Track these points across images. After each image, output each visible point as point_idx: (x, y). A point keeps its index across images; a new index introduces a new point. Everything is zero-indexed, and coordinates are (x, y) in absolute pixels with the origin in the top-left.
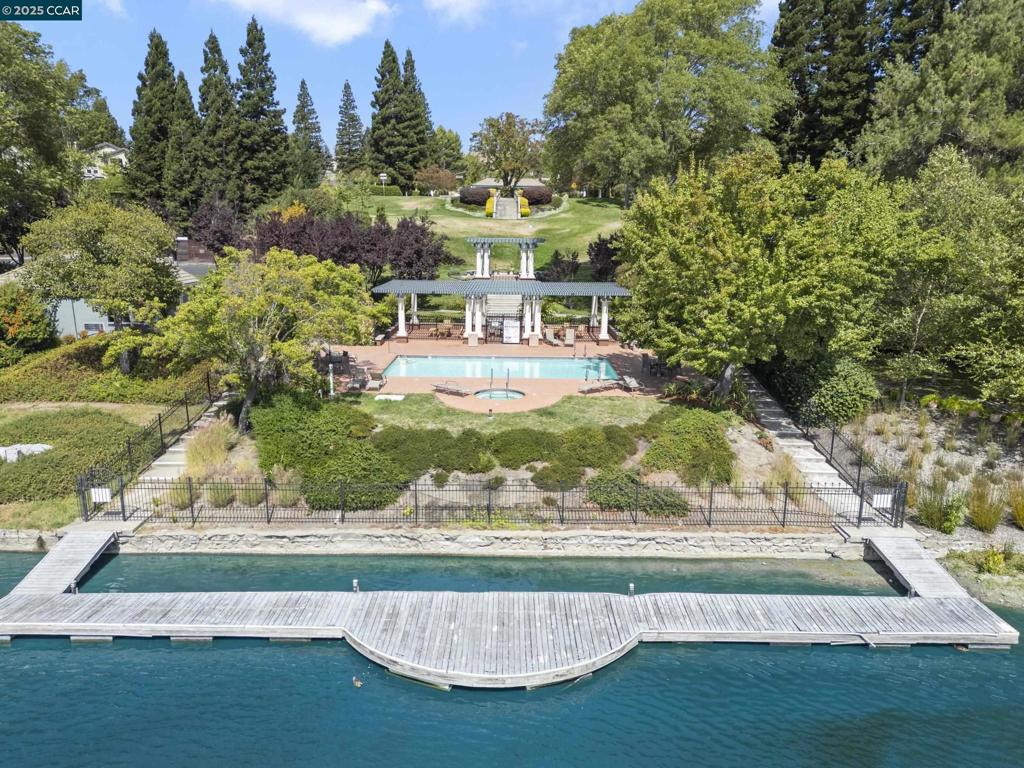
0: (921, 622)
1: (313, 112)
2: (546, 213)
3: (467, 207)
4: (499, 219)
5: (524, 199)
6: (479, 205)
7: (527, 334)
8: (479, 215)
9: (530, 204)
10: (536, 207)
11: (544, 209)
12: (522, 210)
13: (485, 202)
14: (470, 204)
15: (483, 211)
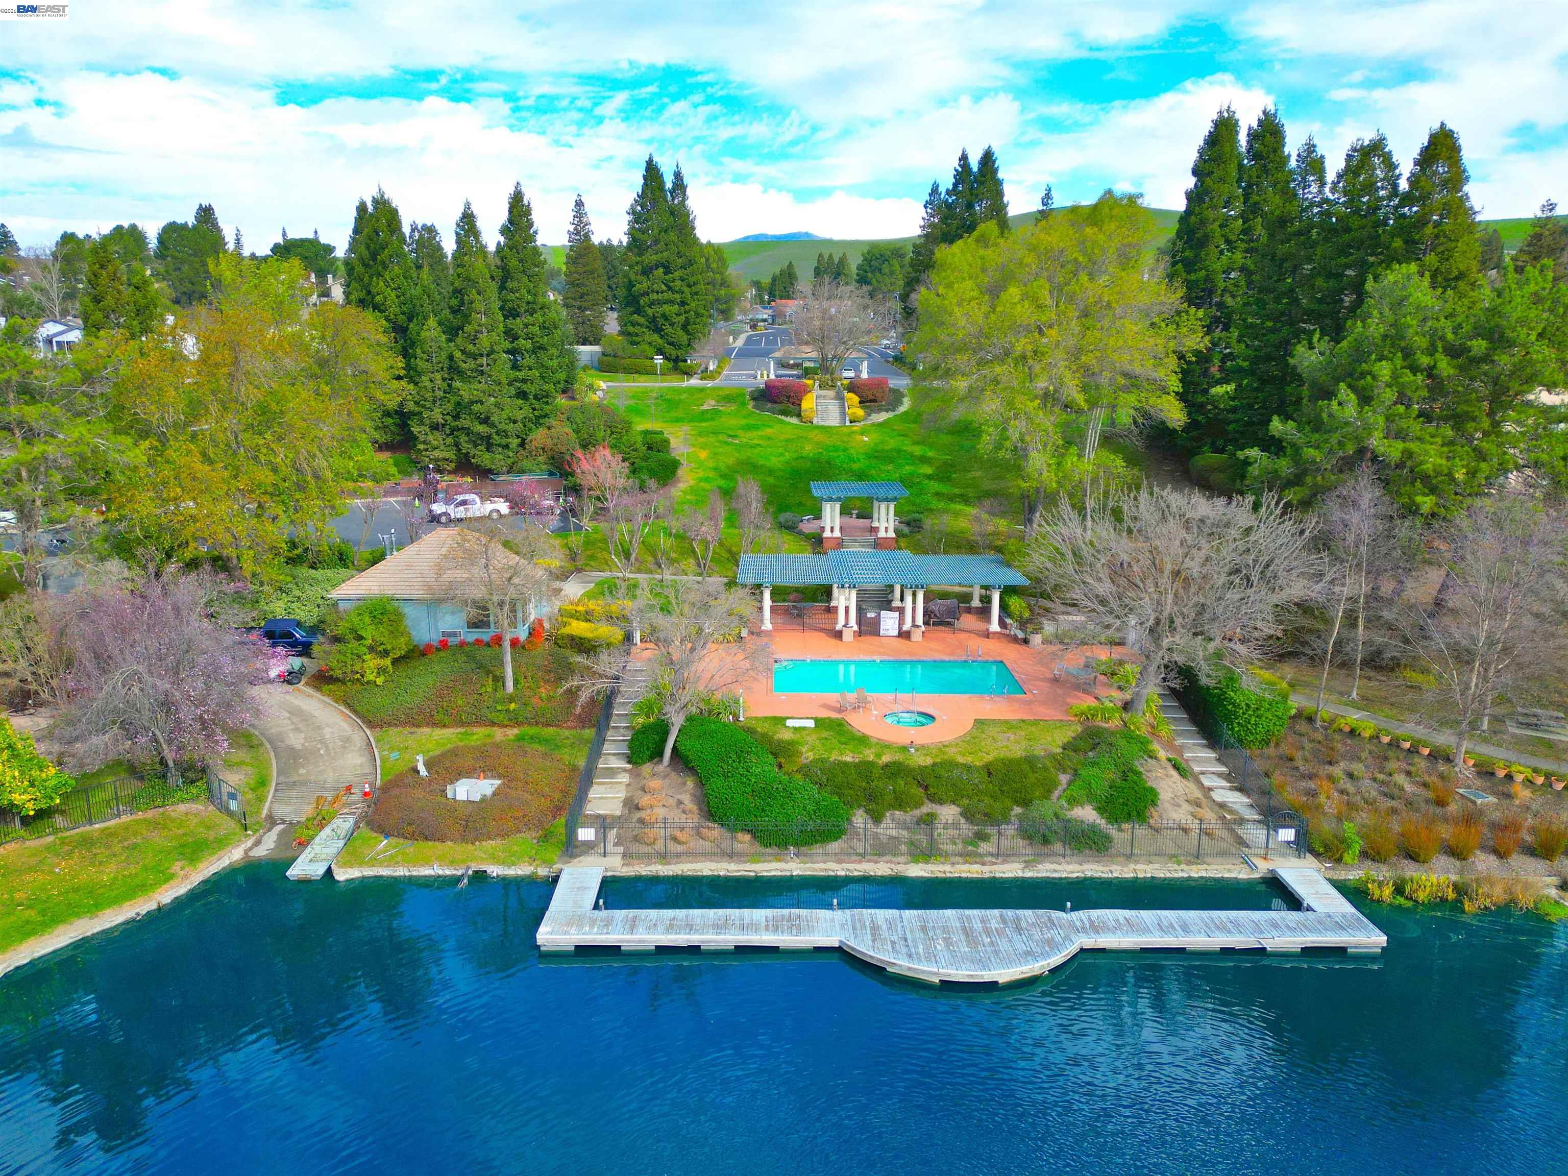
0: (1310, 931)
2: (883, 416)
3: (777, 407)
4: (823, 427)
5: (851, 395)
6: (793, 404)
7: (907, 626)
8: (794, 420)
9: (860, 402)
10: (868, 407)
11: (879, 410)
12: (851, 411)
13: (800, 400)
14: (781, 403)
15: (799, 415)
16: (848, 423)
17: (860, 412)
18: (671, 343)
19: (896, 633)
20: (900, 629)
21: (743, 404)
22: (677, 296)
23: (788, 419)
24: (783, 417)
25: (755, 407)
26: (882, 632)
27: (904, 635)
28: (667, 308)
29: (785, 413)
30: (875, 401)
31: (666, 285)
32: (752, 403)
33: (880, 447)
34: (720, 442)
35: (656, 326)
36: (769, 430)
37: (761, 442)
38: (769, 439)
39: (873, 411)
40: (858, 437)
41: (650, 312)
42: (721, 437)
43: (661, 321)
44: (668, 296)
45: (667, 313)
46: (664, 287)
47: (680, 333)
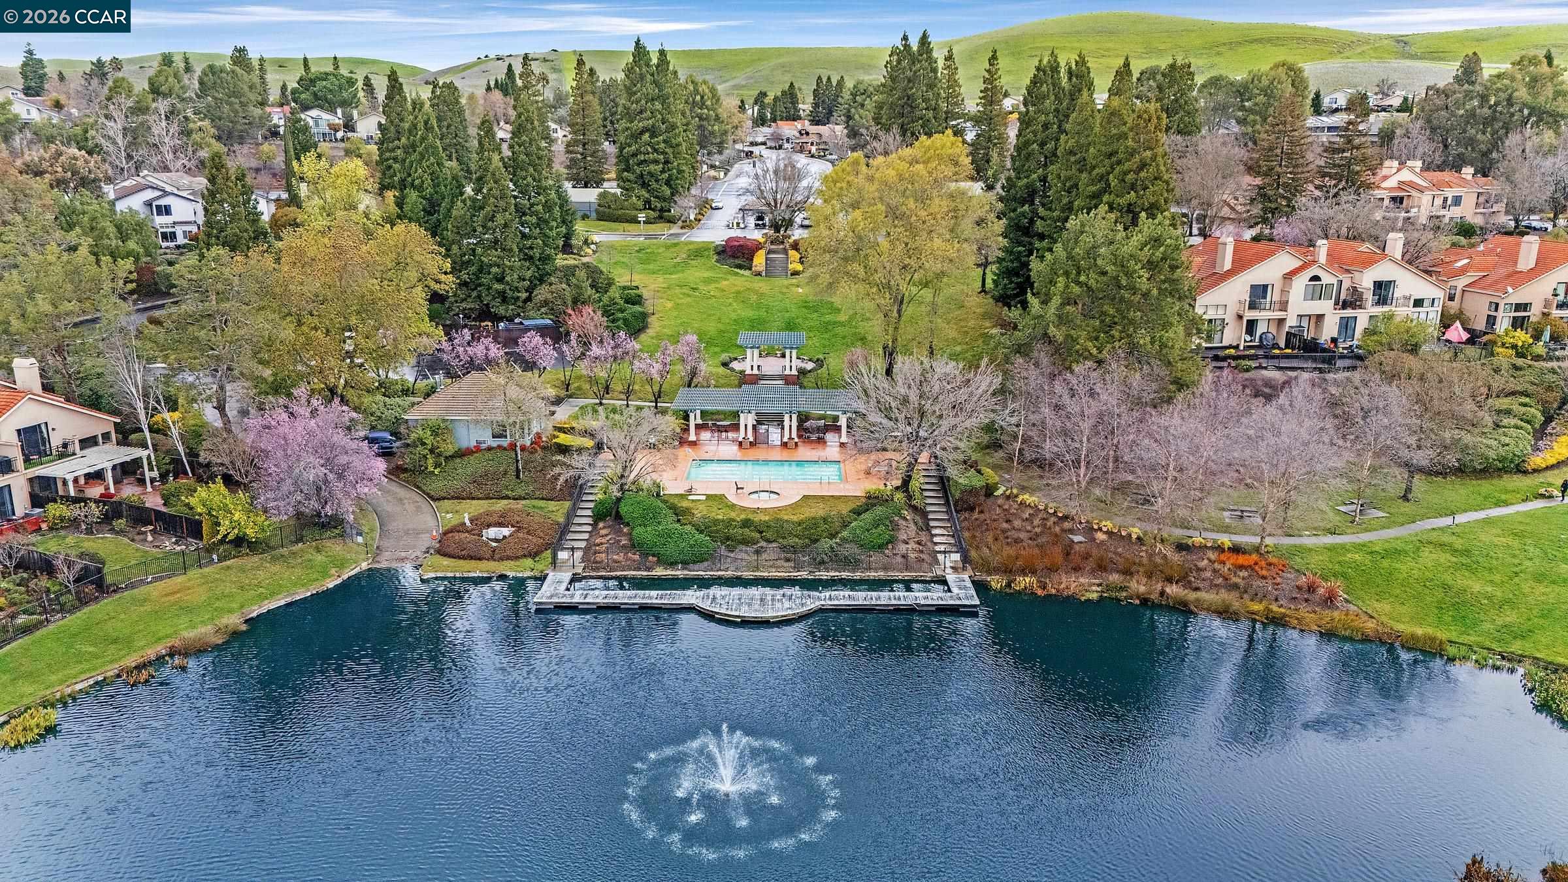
3: (735, 261)
4: (770, 280)
5: (794, 252)
6: (748, 259)
7: (785, 439)
8: (749, 274)
9: (800, 258)
12: (792, 266)
13: (753, 256)
14: (737, 257)
15: (751, 270)
16: (789, 276)
17: (800, 267)
18: (657, 197)
19: (778, 442)
20: (781, 439)
21: (708, 258)
22: (662, 156)
23: (742, 272)
24: (739, 271)
25: (718, 261)
26: (769, 442)
27: (783, 443)
29: (740, 267)
31: (652, 147)
32: (715, 257)
33: (809, 298)
35: (644, 182)
36: (724, 282)
37: (715, 294)
38: (724, 290)
40: (794, 289)
41: (638, 170)
42: (685, 290)
43: (647, 178)
44: (654, 156)
45: (653, 171)
46: (650, 149)
47: (665, 188)
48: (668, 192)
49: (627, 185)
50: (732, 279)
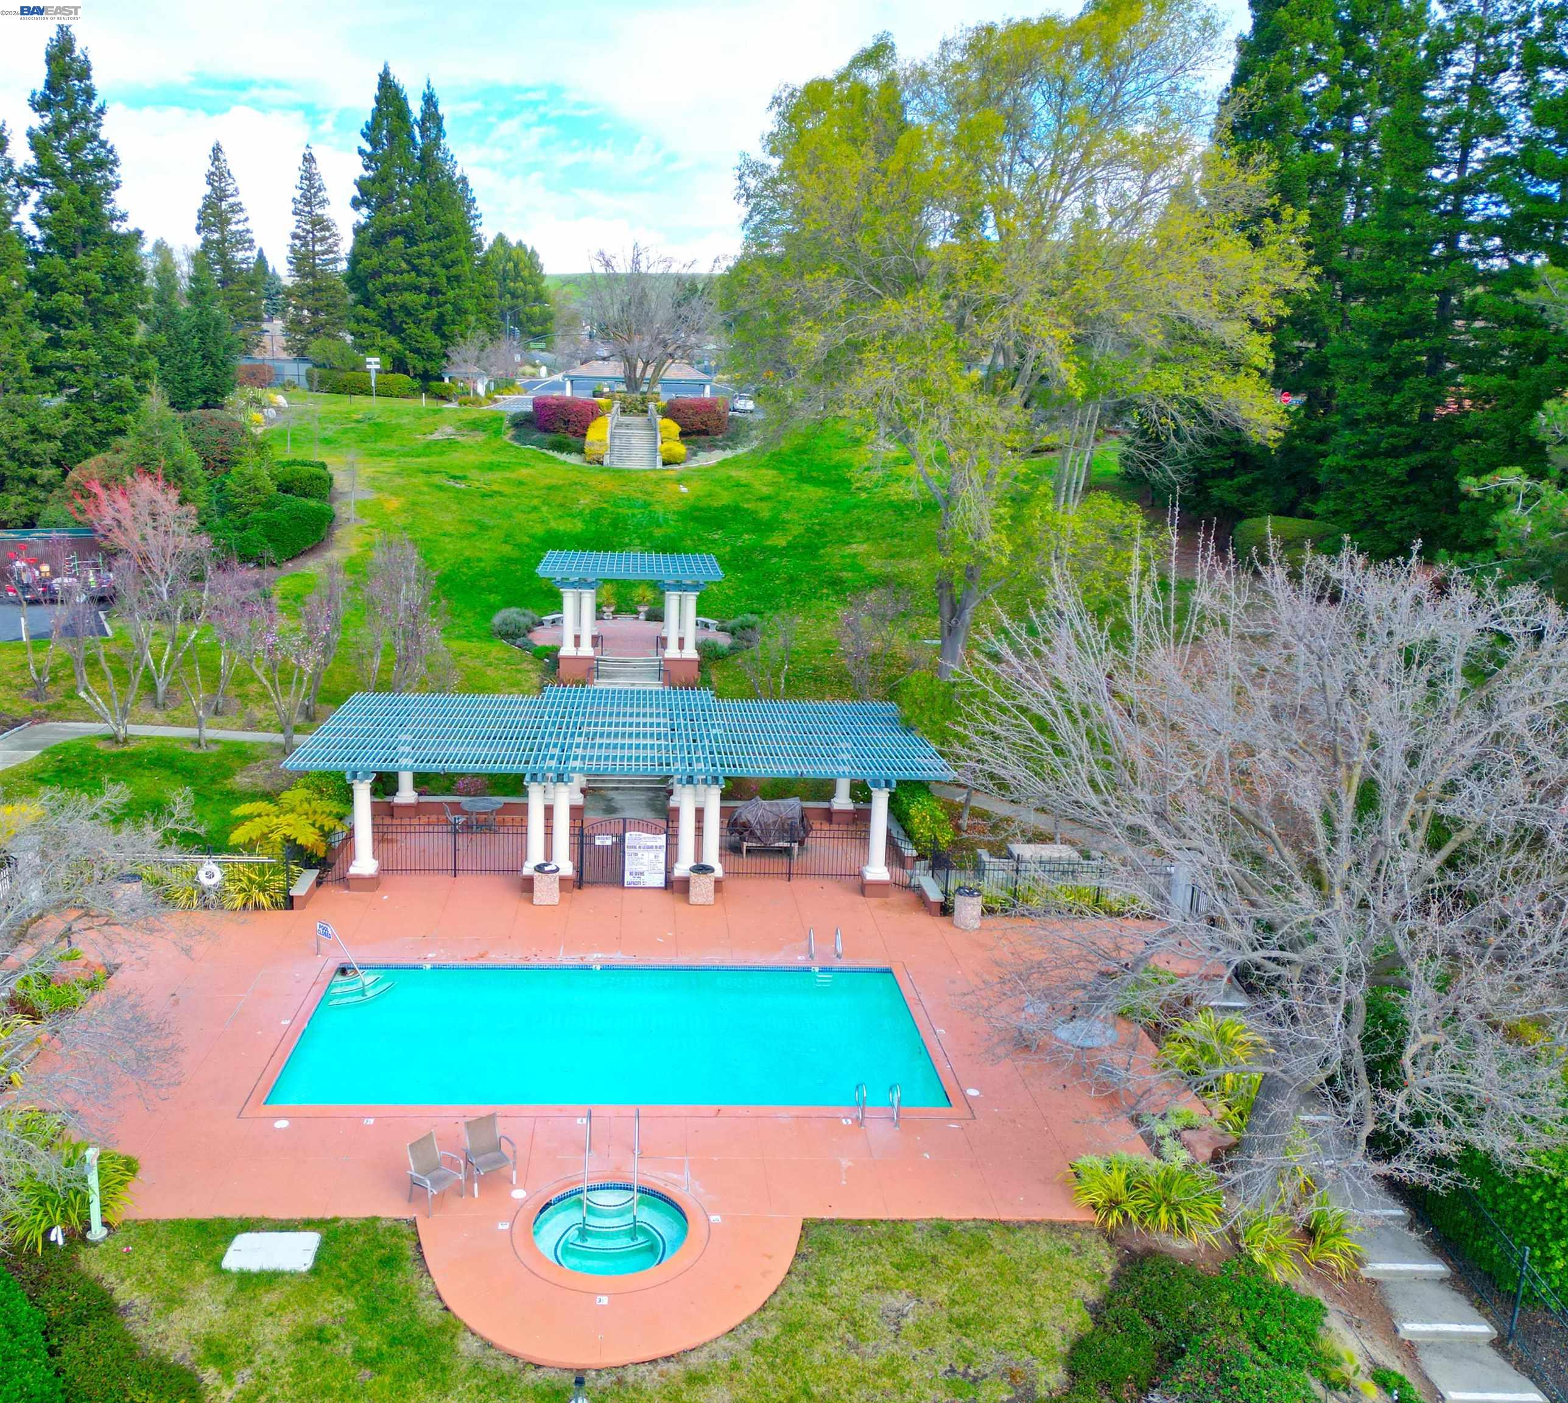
1: (236, 208)
2: (716, 457)
3: (550, 438)
4: (619, 470)
5: (668, 422)
6: (575, 433)
7: (682, 869)
8: (573, 459)
9: (682, 434)
10: (694, 442)
11: (712, 447)
12: (665, 446)
13: (586, 428)
14: (554, 431)
15: (581, 451)
16: (659, 466)
17: (680, 449)
18: (417, 351)
19: (659, 880)
20: (669, 871)
21: (497, 433)
22: (425, 280)
23: (563, 457)
24: (555, 454)
25: (515, 438)
26: (628, 878)
27: (675, 886)
28: (409, 297)
29: (559, 447)
30: (706, 433)
31: (409, 262)
32: (511, 432)
33: (704, 503)
34: (430, 485)
35: (393, 323)
36: (524, 471)
37: (502, 489)
38: (521, 483)
39: (702, 448)
40: (671, 487)
41: (383, 302)
42: (436, 479)
43: (399, 316)
44: (409, 278)
45: (409, 305)
46: (404, 265)
47: (430, 335)
48: (437, 342)
49: (364, 327)
50: (541, 466)
